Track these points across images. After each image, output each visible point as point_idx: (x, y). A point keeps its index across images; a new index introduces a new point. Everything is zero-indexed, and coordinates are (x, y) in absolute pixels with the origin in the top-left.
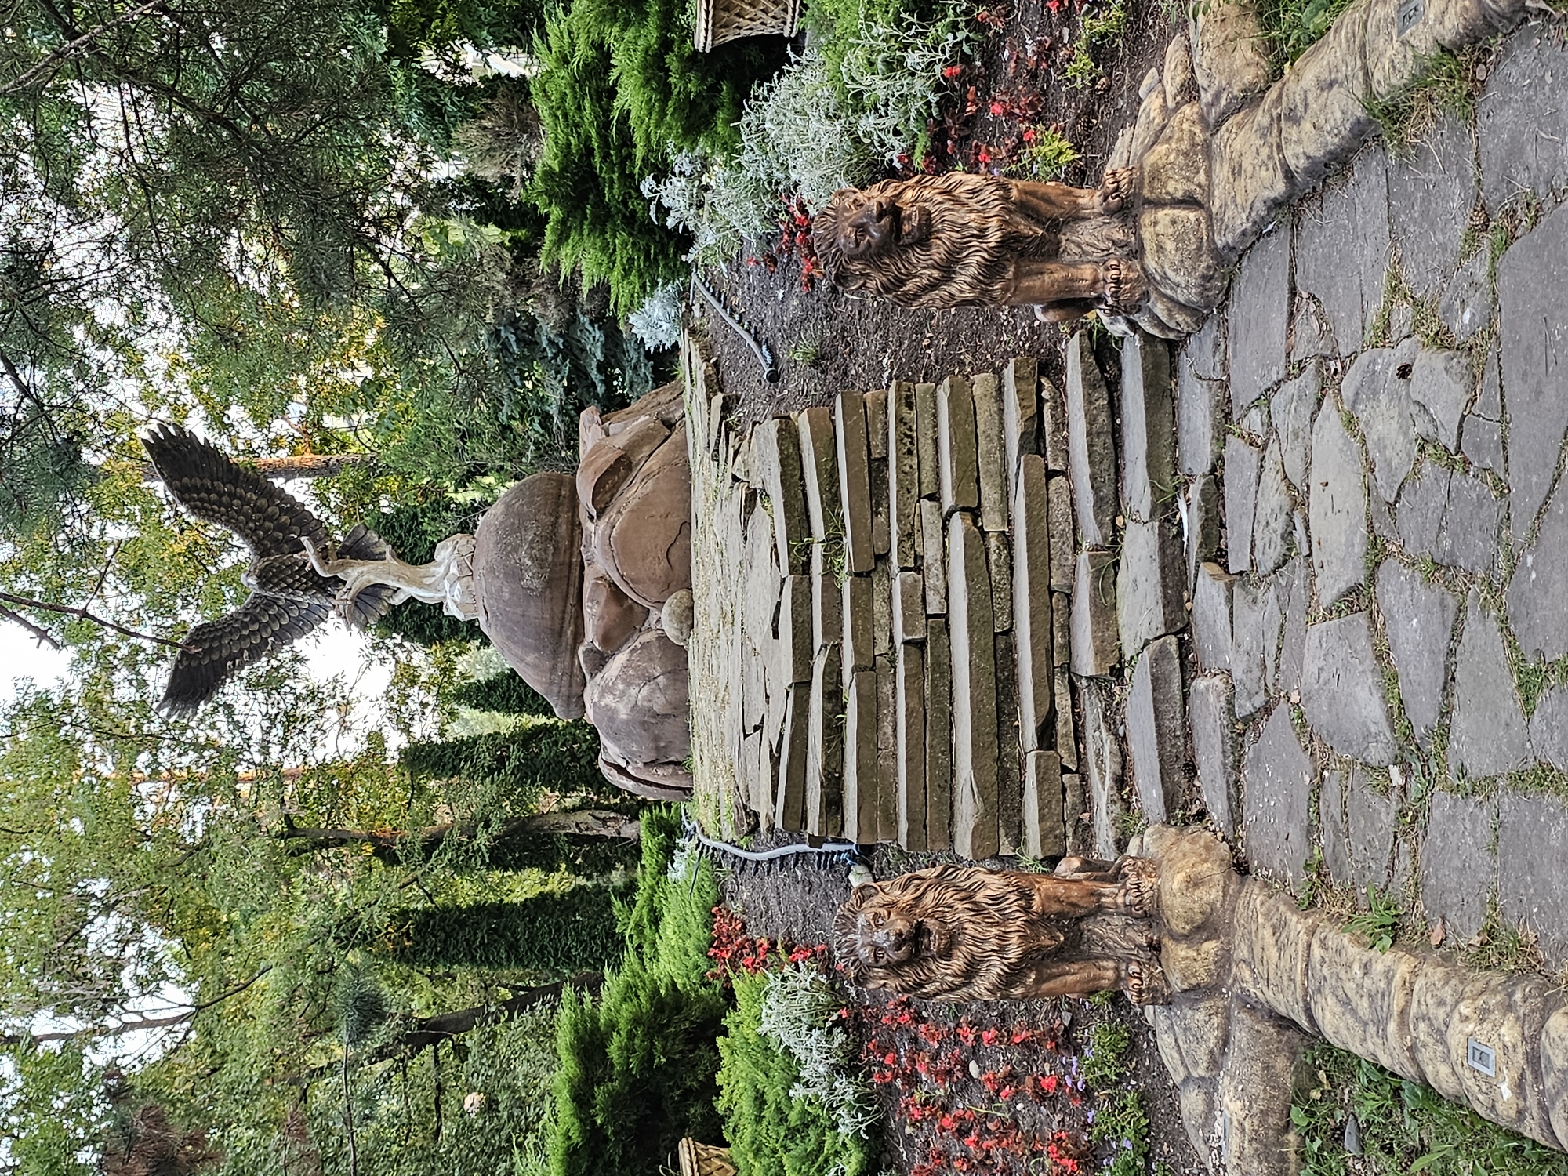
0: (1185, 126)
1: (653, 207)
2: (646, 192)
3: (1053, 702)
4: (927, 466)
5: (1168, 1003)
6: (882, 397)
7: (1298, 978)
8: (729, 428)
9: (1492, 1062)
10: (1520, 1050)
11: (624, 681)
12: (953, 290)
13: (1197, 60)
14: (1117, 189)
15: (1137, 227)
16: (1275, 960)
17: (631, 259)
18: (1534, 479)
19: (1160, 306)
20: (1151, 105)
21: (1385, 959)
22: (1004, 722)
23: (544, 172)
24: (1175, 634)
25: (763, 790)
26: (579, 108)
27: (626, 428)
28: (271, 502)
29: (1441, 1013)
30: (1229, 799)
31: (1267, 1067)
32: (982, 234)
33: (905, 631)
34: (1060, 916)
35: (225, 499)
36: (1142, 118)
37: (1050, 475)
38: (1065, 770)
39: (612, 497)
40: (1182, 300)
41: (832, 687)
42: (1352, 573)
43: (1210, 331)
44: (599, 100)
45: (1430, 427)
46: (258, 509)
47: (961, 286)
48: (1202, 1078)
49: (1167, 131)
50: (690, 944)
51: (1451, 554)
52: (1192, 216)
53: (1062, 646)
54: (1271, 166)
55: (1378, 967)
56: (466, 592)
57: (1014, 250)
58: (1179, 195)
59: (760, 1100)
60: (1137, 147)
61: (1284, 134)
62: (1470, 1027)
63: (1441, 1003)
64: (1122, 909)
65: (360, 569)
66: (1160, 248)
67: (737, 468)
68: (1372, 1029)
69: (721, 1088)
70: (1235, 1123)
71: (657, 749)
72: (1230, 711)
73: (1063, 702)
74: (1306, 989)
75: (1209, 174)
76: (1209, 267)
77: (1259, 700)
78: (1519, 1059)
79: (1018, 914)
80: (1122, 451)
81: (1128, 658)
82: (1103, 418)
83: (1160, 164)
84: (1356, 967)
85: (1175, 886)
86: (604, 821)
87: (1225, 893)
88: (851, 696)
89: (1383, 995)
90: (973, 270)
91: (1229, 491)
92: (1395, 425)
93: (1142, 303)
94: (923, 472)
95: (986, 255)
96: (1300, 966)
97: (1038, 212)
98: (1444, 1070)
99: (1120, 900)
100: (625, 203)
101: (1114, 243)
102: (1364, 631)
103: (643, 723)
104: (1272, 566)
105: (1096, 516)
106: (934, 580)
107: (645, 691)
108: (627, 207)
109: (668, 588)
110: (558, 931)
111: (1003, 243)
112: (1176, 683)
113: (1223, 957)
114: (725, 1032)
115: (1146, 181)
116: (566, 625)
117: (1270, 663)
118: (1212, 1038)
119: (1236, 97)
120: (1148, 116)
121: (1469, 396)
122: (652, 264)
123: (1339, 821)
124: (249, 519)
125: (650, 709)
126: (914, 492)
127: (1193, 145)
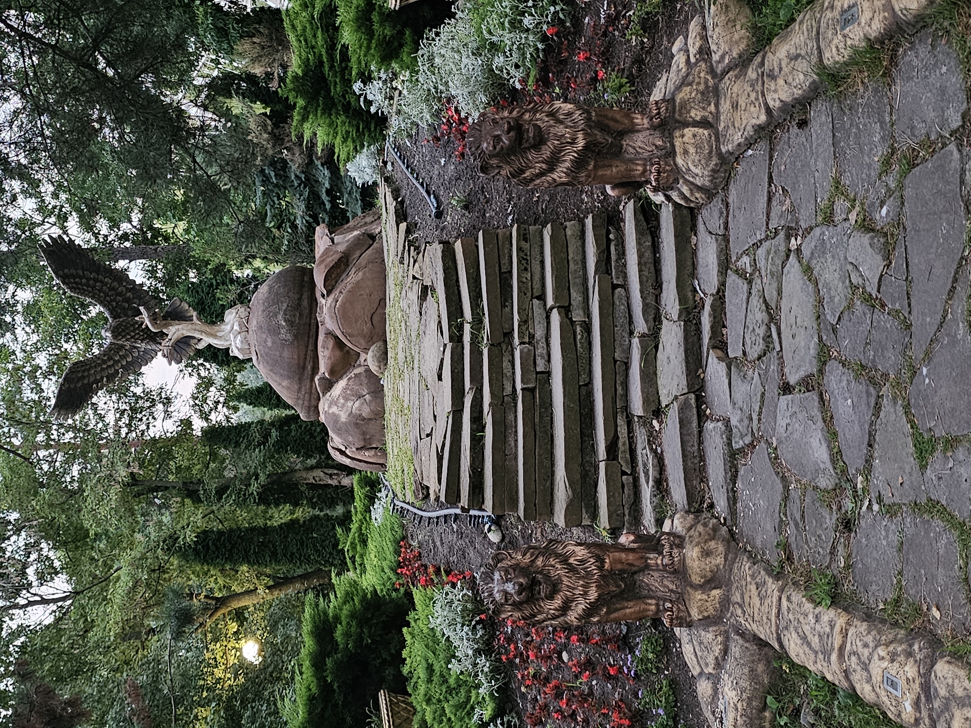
0: (702, 75)
1: (362, 99)
2: (357, 91)
3: (616, 430)
4: (537, 277)
5: (689, 625)
6: (508, 233)
7: (773, 619)
8: (411, 243)
9: (899, 689)
10: (917, 682)
11: (344, 398)
12: (555, 177)
13: (710, 33)
14: (659, 113)
15: (671, 137)
16: (758, 605)
17: (348, 132)
18: (928, 319)
19: (685, 187)
20: (679, 60)
21: (829, 614)
22: (585, 441)
23: (293, 77)
24: (694, 392)
25: (432, 475)
26: (315, 36)
27: (345, 239)
28: (120, 284)
29: (866, 652)
30: (728, 499)
31: (752, 670)
32: (573, 142)
33: (522, 382)
34: (622, 571)
35: (91, 282)
36: (674, 68)
37: (614, 287)
38: (624, 473)
39: (336, 282)
40: (699, 184)
41: (476, 415)
42: (809, 367)
43: (717, 204)
44: (328, 31)
45: (860, 279)
46: (112, 289)
47: (559, 175)
48: (710, 674)
49: (691, 78)
50: (385, 564)
51: (874, 361)
52: (706, 132)
53: (622, 396)
54: (757, 105)
55: (825, 618)
56: (245, 340)
57: (593, 151)
58: (698, 118)
59: (430, 669)
60: (671, 86)
61: (766, 86)
62: (885, 664)
63: (866, 645)
64: (661, 567)
65: (177, 327)
66: (686, 152)
67: (415, 271)
68: (821, 656)
69: (405, 659)
70: (732, 704)
71: (365, 440)
72: (729, 444)
73: (623, 431)
74: (777, 626)
75: (717, 106)
76: (716, 165)
77: (748, 440)
78: (916, 687)
79: (595, 571)
80: (660, 274)
81: (664, 406)
82: (648, 254)
83: (686, 98)
84: (811, 617)
85: (695, 555)
86: (331, 475)
87: (726, 559)
88: (488, 420)
89: (828, 636)
90: (567, 164)
91: (729, 307)
92: (837, 275)
93: (674, 185)
94: (534, 282)
95: (576, 155)
96: (774, 611)
97: (608, 126)
98: (867, 688)
99: (659, 562)
100: (344, 96)
101: (656, 147)
102: (816, 404)
103: (357, 425)
104: (756, 356)
105: (644, 316)
106: (541, 350)
107: (357, 404)
108: (345, 99)
109: (371, 341)
110: (302, 545)
111: (586, 147)
112: (695, 424)
113: (724, 599)
114: (408, 625)
115: (677, 109)
116: (307, 362)
117: (755, 417)
118: (717, 650)
119: (734, 58)
120: (678, 67)
121: (885, 263)
122: (360, 135)
123: (799, 521)
124: (107, 295)
125: (360, 415)
126: (529, 294)
127: (707, 87)
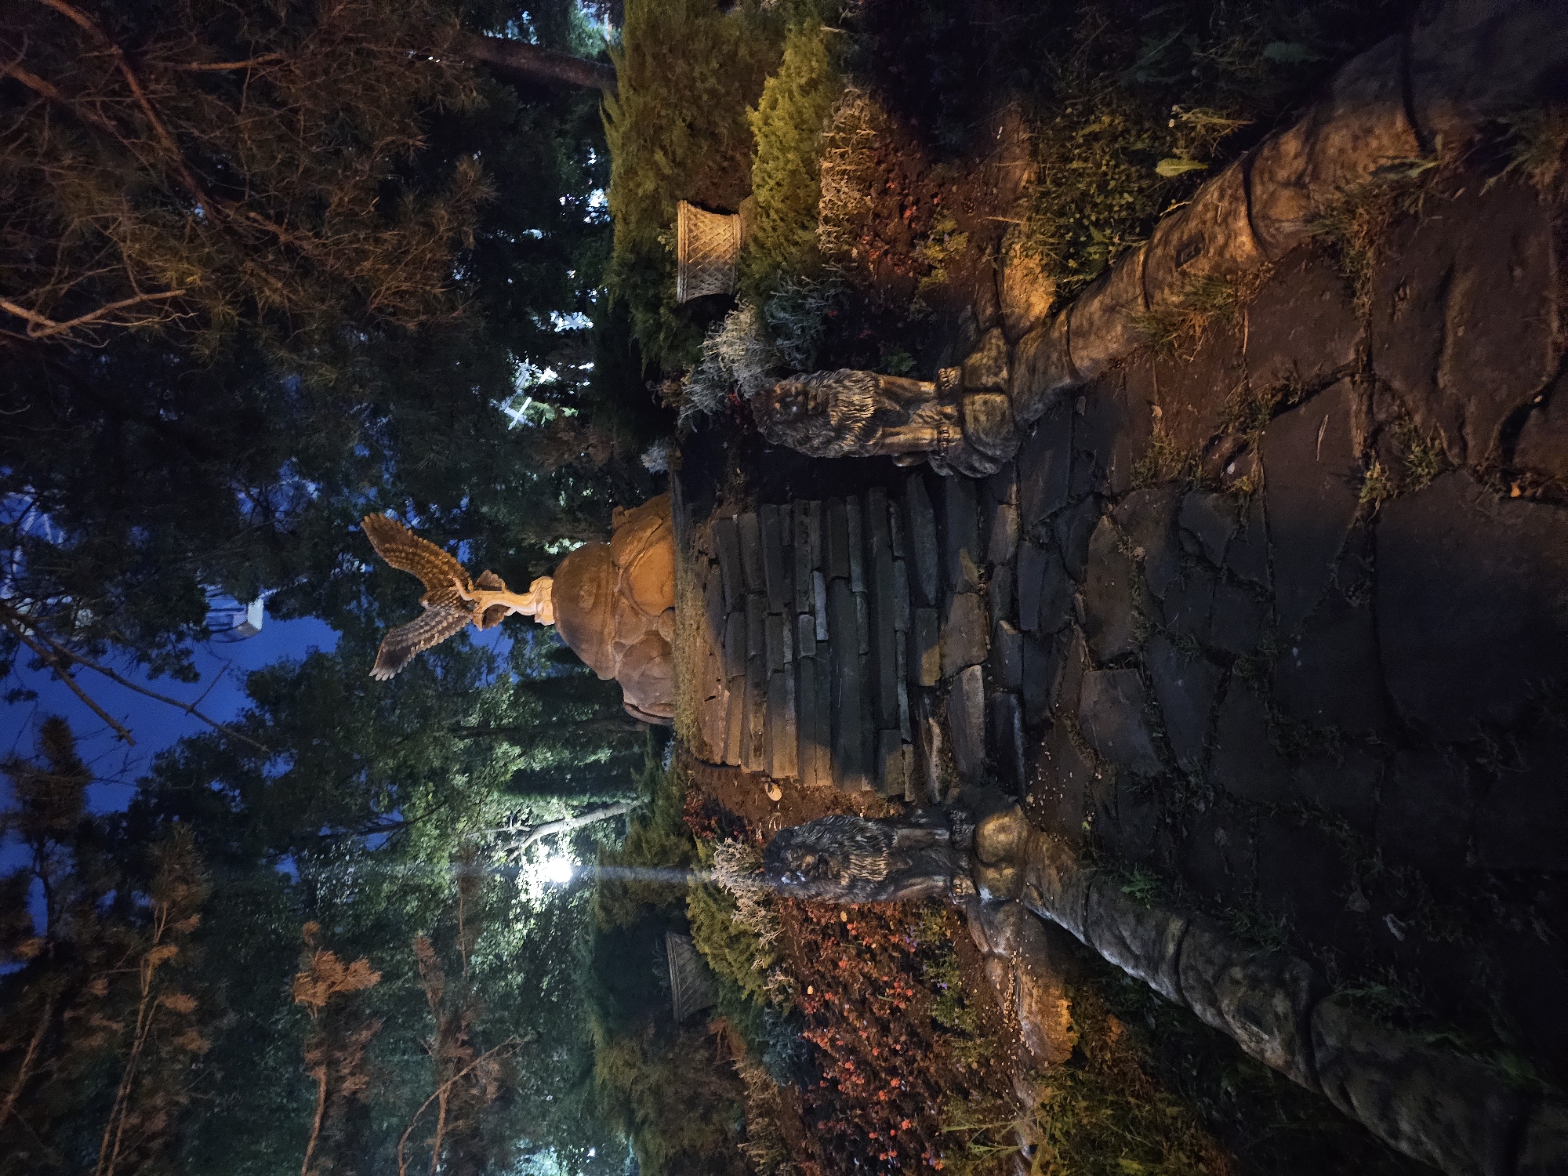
0: (993, 341)
4: (817, 551)
6: (789, 508)
7: (1080, 910)
10: (1291, 1020)
14: (947, 381)
15: (961, 406)
16: (1059, 891)
18: (1301, 591)
20: (968, 329)
21: (1155, 917)
22: (865, 709)
24: (980, 664)
29: (1210, 969)
34: (910, 848)
36: (961, 337)
38: (904, 741)
40: (989, 453)
41: (758, 681)
45: (1196, 547)
48: (1000, 954)
49: (981, 345)
50: (672, 811)
52: (998, 398)
53: (902, 665)
54: (1059, 366)
55: (1150, 921)
57: (882, 419)
58: (989, 384)
61: (1071, 344)
63: (1209, 961)
66: (976, 419)
68: (1143, 962)
71: (655, 697)
73: (903, 700)
74: (1084, 919)
75: (1010, 372)
76: (1009, 432)
81: (948, 676)
82: (930, 527)
83: (976, 365)
84: (1129, 915)
85: (986, 832)
89: (1155, 941)
91: (1020, 577)
94: (814, 554)
95: (864, 422)
96: (1081, 902)
97: (897, 396)
101: (945, 415)
106: (821, 620)
107: (648, 665)
111: (875, 415)
112: (981, 696)
113: (1017, 879)
116: (603, 628)
117: (1053, 692)
118: (1009, 930)
120: (966, 335)
121: (1234, 527)
122: (651, 427)
123: (1109, 807)
126: (809, 566)
127: (999, 352)
